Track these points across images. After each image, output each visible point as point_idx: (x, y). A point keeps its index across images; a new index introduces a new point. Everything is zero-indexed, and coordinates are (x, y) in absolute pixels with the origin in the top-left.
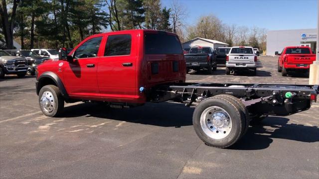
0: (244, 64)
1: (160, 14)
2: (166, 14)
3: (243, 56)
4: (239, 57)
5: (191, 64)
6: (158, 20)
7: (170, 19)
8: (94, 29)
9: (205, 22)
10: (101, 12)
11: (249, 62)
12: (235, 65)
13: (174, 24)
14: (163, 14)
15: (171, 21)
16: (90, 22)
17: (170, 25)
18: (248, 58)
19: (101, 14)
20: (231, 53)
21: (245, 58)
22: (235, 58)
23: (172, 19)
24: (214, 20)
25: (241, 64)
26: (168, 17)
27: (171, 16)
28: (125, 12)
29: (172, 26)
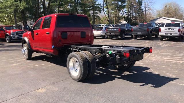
0: (171, 34)
1: (135, 3)
4: (168, 29)
5: (137, 33)
6: (135, 6)
7: (142, 5)
8: (93, 13)
10: (98, 3)
11: (174, 32)
12: (165, 34)
13: (145, 9)
14: (138, 3)
15: (143, 7)
16: (91, 9)
17: (142, 9)
18: (174, 30)
19: (98, 5)
20: (165, 26)
21: (171, 30)
22: (165, 30)
23: (144, 6)
25: (169, 34)
26: (141, 5)
27: (143, 4)
28: (113, 2)
29: (144, 10)
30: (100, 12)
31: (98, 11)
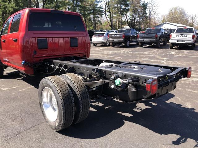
0: (183, 41)
1: (140, 6)
2: (145, 6)
3: (183, 34)
4: (180, 35)
5: (144, 40)
6: (139, 10)
7: (147, 9)
8: (94, 17)
9: (173, 11)
10: (99, 6)
11: (187, 39)
12: (176, 42)
13: (150, 13)
14: (142, 6)
15: (147, 11)
16: (92, 13)
17: (147, 13)
18: (187, 36)
19: (99, 8)
20: (176, 32)
21: (184, 36)
22: (177, 36)
23: (149, 10)
24: (181, 10)
25: (181, 41)
26: (145, 8)
28: (116, 6)
30: (102, 16)
31: (99, 14)
